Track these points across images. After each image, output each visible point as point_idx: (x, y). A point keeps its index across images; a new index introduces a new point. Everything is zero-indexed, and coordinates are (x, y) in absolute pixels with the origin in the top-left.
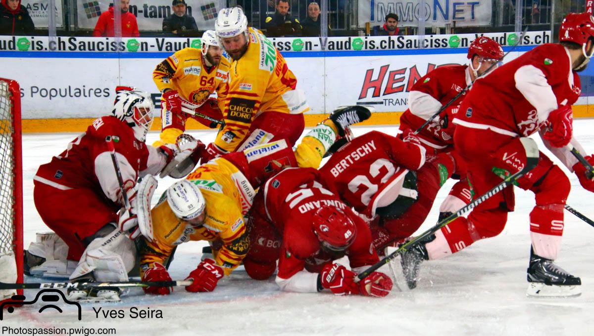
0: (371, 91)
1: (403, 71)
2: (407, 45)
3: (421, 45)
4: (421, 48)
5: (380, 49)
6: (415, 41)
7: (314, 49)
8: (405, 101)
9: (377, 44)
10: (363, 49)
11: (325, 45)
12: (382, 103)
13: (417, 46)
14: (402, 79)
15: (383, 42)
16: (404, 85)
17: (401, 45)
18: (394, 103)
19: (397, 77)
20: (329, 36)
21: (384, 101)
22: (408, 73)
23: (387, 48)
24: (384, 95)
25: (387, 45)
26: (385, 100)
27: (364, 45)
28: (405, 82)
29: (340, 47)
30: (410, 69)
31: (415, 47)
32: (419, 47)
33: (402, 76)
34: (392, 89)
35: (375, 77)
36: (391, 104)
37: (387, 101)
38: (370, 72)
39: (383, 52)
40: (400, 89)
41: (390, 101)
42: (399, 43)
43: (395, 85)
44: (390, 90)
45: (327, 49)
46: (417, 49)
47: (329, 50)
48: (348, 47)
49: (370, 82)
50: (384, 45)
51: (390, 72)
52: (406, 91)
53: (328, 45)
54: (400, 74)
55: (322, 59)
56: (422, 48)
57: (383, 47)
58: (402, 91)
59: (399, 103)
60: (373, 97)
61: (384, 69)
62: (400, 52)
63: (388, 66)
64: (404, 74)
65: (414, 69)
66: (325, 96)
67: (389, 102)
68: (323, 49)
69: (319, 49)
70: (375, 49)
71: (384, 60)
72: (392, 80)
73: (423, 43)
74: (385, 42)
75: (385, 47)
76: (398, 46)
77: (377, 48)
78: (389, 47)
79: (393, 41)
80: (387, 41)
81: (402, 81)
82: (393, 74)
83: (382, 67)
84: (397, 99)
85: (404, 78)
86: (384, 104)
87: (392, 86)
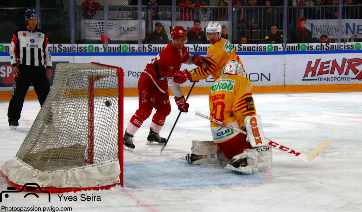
0: (310, 73)
1: (328, 62)
2: (331, 48)
3: (339, 48)
4: (339, 50)
5: (316, 50)
6: (336, 46)
7: (279, 50)
8: (329, 79)
9: (314, 47)
10: (306, 50)
11: (285, 48)
12: (316, 80)
13: (337, 48)
14: (328, 67)
15: (318, 47)
16: (329, 70)
17: (327, 48)
18: (323, 80)
19: (325, 65)
20: (287, 43)
21: (318, 79)
22: (331, 63)
23: (320, 50)
24: (318, 75)
25: (320, 48)
26: (318, 78)
27: (307, 48)
28: (330, 68)
29: (293, 49)
30: (333, 61)
31: (336, 49)
32: (338, 49)
33: (328, 65)
34: (322, 72)
35: (313, 65)
36: (321, 80)
37: (319, 79)
38: (310, 63)
39: (317, 52)
40: (327, 72)
41: (321, 79)
42: (326, 47)
43: (324, 70)
44: (321, 73)
45: (286, 50)
46: (337, 50)
47: (287, 51)
48: (298, 49)
49: (310, 68)
50: (318, 48)
51: (321, 63)
52: (330, 73)
53: (287, 48)
54: (327, 64)
55: (283, 55)
56: (340, 50)
57: (318, 49)
58: (328, 73)
59: (326, 80)
60: (311, 76)
61: (318, 61)
62: (327, 51)
63: (320, 59)
64: (329, 64)
65: (335, 62)
66: (284, 75)
68: (284, 50)
69: (282, 50)
70: (313, 50)
71: (318, 56)
72: (322, 67)
73: (340, 47)
74: (319, 46)
75: (319, 49)
76: (326, 48)
77: (314, 50)
78: (321, 49)
79: (323, 46)
80: (320, 46)
81: (328, 68)
82: (323, 64)
83: (317, 60)
84: (325, 78)
85: (329, 66)
86: (318, 80)
87: (322, 70)
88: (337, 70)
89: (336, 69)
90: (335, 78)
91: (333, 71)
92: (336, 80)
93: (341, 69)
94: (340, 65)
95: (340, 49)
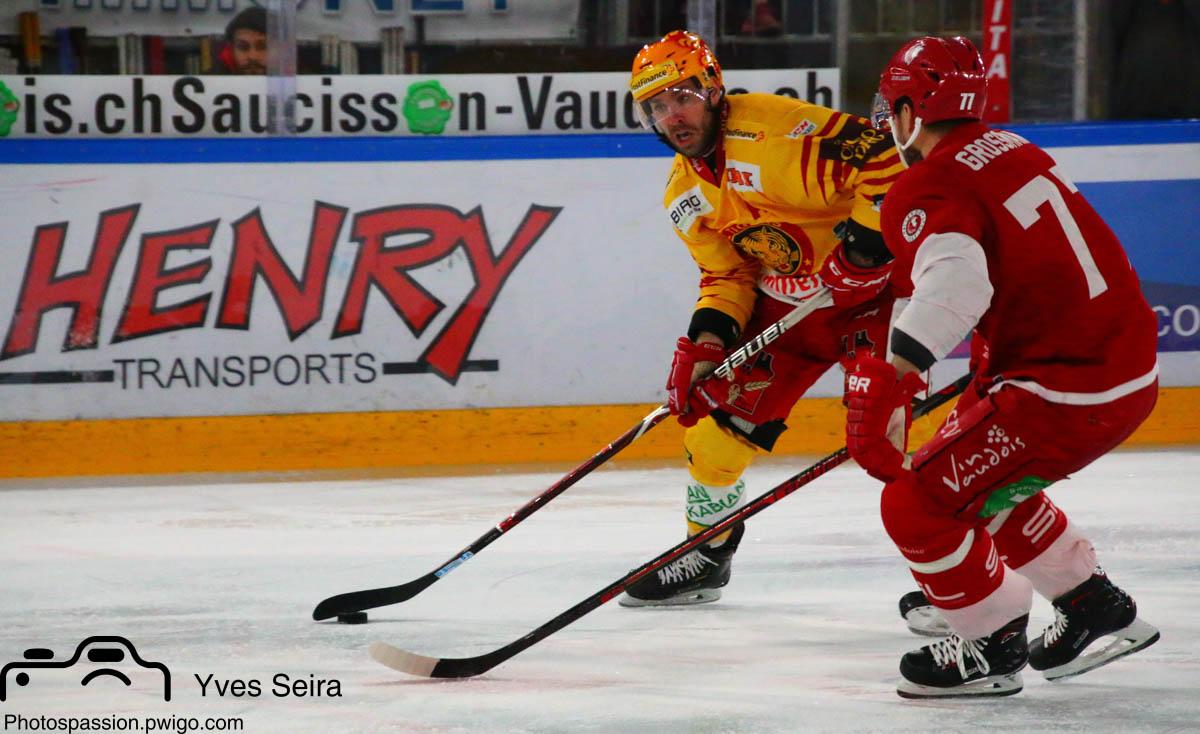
0: (56, 323)
1: (202, 234)
2: (218, 116)
3: (280, 118)
4: (282, 132)
5: (94, 131)
6: (254, 100)
8: (211, 370)
9: (83, 111)
10: (18, 130)
12: (106, 376)
13: (263, 121)
14: (199, 271)
15: (110, 105)
16: (207, 298)
17: (189, 120)
18: (164, 376)
19: (177, 259)
21: (118, 368)
23: (128, 132)
24: (117, 339)
25: (127, 114)
26: (124, 362)
27: (21, 115)
28: (214, 283)
30: (234, 226)
31: (255, 126)
32: (271, 127)
33: (199, 255)
34: (153, 311)
36: (148, 380)
37: (133, 369)
38: (50, 238)
39: (106, 148)
40: (191, 315)
41: (147, 369)
42: (180, 111)
43: (169, 298)
44: (141, 321)
46: (264, 135)
49: (53, 280)
50: (112, 114)
51: (146, 238)
52: (221, 324)
54: (190, 246)
56: (288, 134)
57: (110, 123)
58: (200, 323)
59: (185, 376)
60: (67, 347)
62: (187, 148)
63: (135, 209)
64: (206, 245)
65: (251, 228)
70: (74, 132)
71: (114, 183)
72: (152, 273)
73: (289, 111)
74: (119, 102)
75: (120, 124)
76: (178, 122)
77: (84, 128)
78: (139, 126)
79: (155, 100)
80: (128, 97)
81: (199, 280)
82: (156, 245)
83: (105, 217)
84: (179, 361)
85: (206, 265)
86: (118, 382)
87: (154, 301)
88: (270, 297)
89: (261, 289)
90: (260, 365)
91: (239, 308)
92: (265, 381)
93: (300, 286)
94: (294, 258)
95: (290, 127)
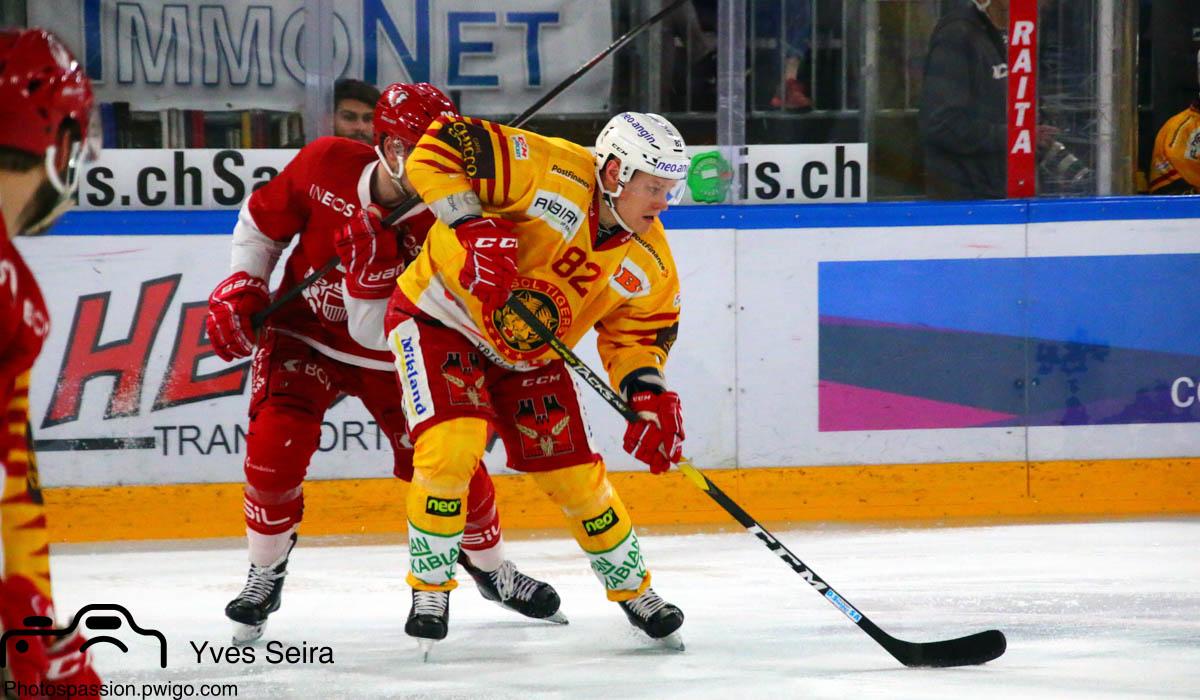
0: (98, 391)
5: (136, 204)
9: (124, 184)
12: (148, 443)
15: (152, 177)
16: (247, 365)
17: (229, 191)
18: (204, 443)
21: (159, 435)
23: (169, 203)
24: (157, 407)
25: (168, 186)
26: (165, 429)
34: (193, 379)
35: (117, 326)
36: (188, 446)
37: (173, 436)
38: (92, 307)
39: (149, 219)
41: (188, 436)
42: (221, 183)
43: (208, 366)
44: (182, 388)
49: (96, 348)
50: (154, 186)
51: (187, 308)
57: (152, 195)
58: (238, 390)
59: (225, 443)
60: (109, 415)
61: (157, 293)
62: (227, 220)
63: (176, 279)
67: (182, 440)
70: (116, 204)
71: (157, 255)
74: (161, 175)
75: (161, 196)
76: (218, 194)
77: (126, 200)
78: (180, 199)
79: (196, 173)
80: (170, 171)
82: (196, 314)
83: (146, 287)
84: (219, 428)
86: (159, 448)
87: (195, 369)
